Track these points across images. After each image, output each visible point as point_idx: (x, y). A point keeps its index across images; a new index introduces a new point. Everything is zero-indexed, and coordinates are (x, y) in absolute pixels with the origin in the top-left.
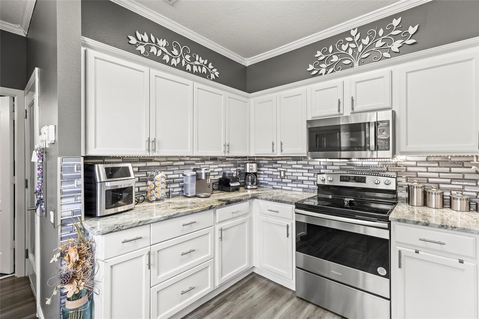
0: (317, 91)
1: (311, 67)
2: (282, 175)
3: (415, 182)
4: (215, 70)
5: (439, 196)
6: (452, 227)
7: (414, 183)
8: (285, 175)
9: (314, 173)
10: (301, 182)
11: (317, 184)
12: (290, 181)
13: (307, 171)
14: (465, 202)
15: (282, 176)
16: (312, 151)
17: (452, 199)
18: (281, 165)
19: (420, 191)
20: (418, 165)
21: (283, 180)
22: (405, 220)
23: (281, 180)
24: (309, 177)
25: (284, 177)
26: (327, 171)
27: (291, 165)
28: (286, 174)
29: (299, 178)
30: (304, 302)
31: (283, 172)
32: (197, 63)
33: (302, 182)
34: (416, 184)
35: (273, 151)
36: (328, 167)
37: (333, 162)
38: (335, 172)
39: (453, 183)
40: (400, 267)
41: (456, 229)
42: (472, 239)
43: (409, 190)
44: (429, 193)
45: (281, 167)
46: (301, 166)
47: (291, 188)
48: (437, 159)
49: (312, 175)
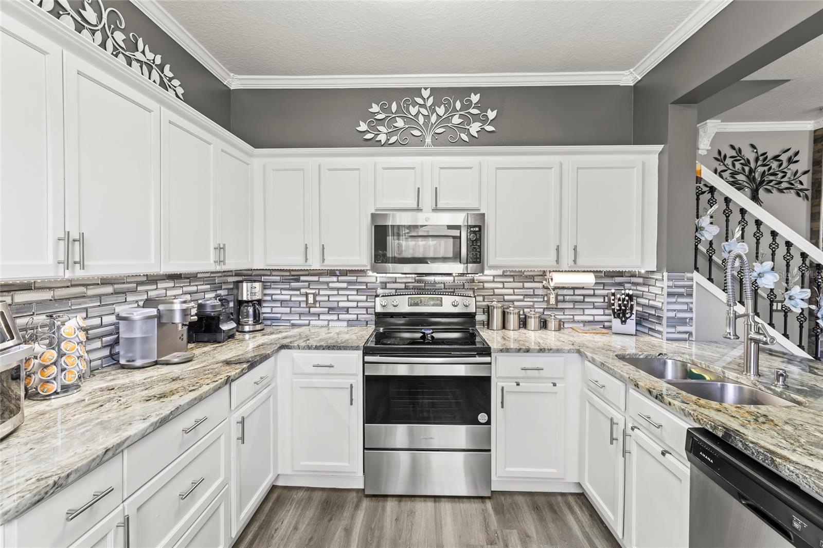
0: (384, 169)
1: (363, 127)
2: (311, 300)
3: (494, 301)
4: (176, 82)
5: (517, 316)
6: (548, 349)
7: (493, 303)
8: (315, 301)
9: (367, 295)
10: (345, 311)
11: (375, 313)
12: (325, 311)
13: (355, 293)
14: (537, 320)
15: (309, 302)
16: (380, 262)
17: (527, 317)
18: (308, 283)
19: (500, 311)
20: (496, 280)
21: (312, 310)
22: (508, 349)
23: (307, 309)
24: (358, 302)
25: (314, 303)
26: (387, 291)
27: (328, 283)
28: (318, 298)
29: (341, 304)
30: (379, 498)
31: (312, 295)
32: (139, 55)
33: (347, 310)
34: (496, 303)
35: (306, 260)
36: (389, 286)
37: (396, 278)
38: (399, 292)
39: (525, 300)
40: (502, 407)
41: (551, 351)
42: (563, 358)
43: (488, 311)
44: (508, 313)
45: (309, 287)
46: (345, 285)
47: (327, 321)
48: (512, 274)
49: (364, 298)
